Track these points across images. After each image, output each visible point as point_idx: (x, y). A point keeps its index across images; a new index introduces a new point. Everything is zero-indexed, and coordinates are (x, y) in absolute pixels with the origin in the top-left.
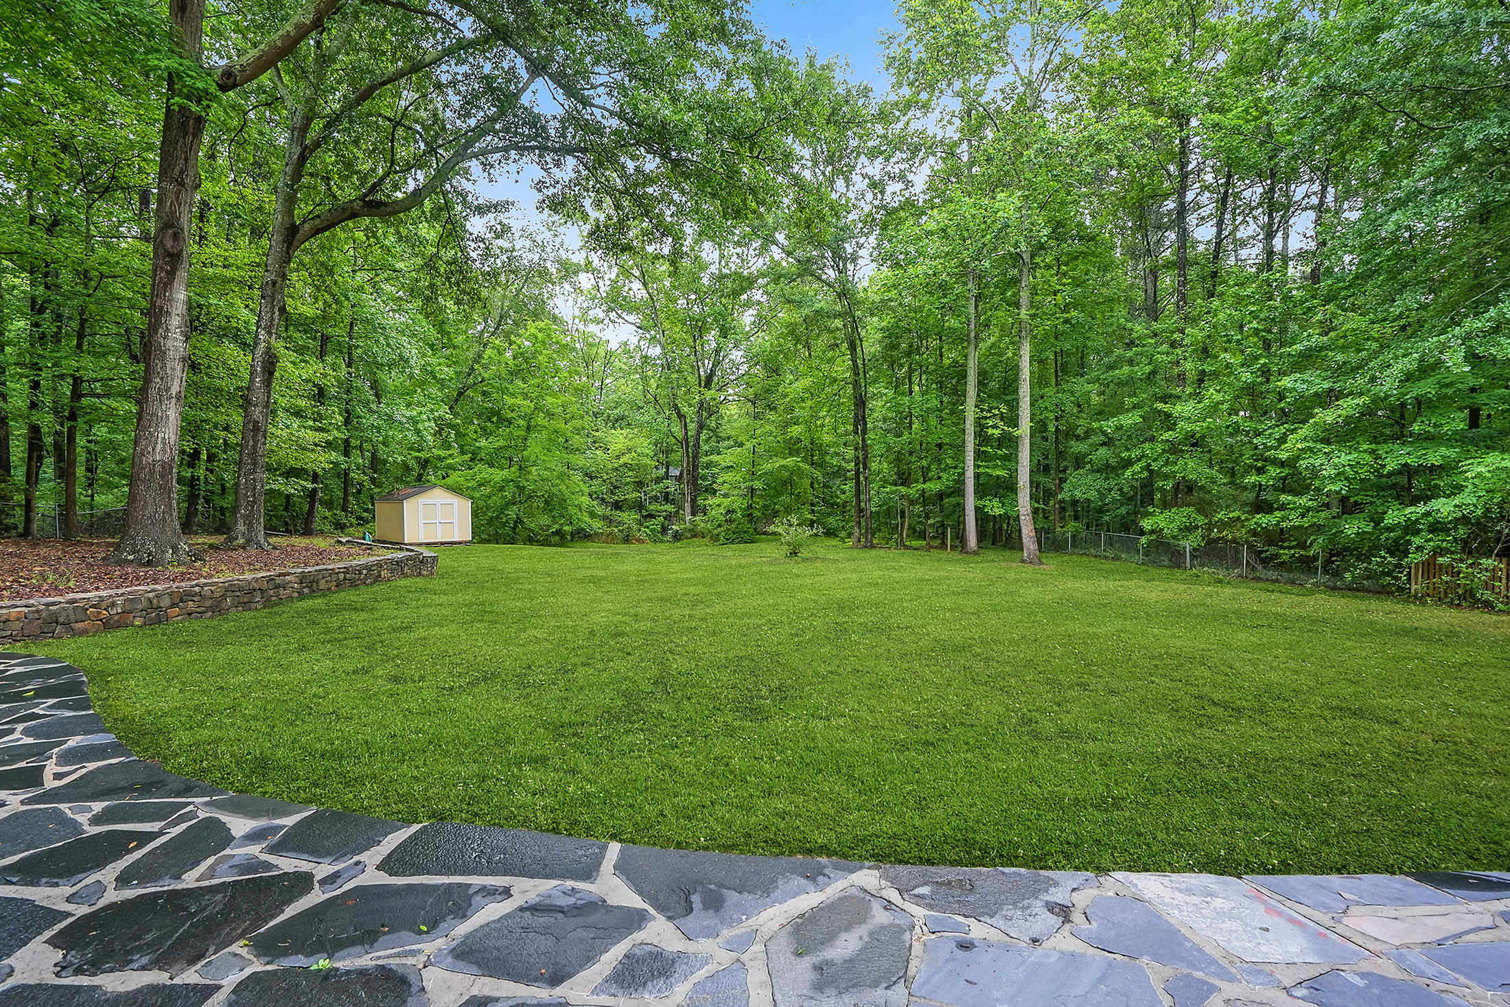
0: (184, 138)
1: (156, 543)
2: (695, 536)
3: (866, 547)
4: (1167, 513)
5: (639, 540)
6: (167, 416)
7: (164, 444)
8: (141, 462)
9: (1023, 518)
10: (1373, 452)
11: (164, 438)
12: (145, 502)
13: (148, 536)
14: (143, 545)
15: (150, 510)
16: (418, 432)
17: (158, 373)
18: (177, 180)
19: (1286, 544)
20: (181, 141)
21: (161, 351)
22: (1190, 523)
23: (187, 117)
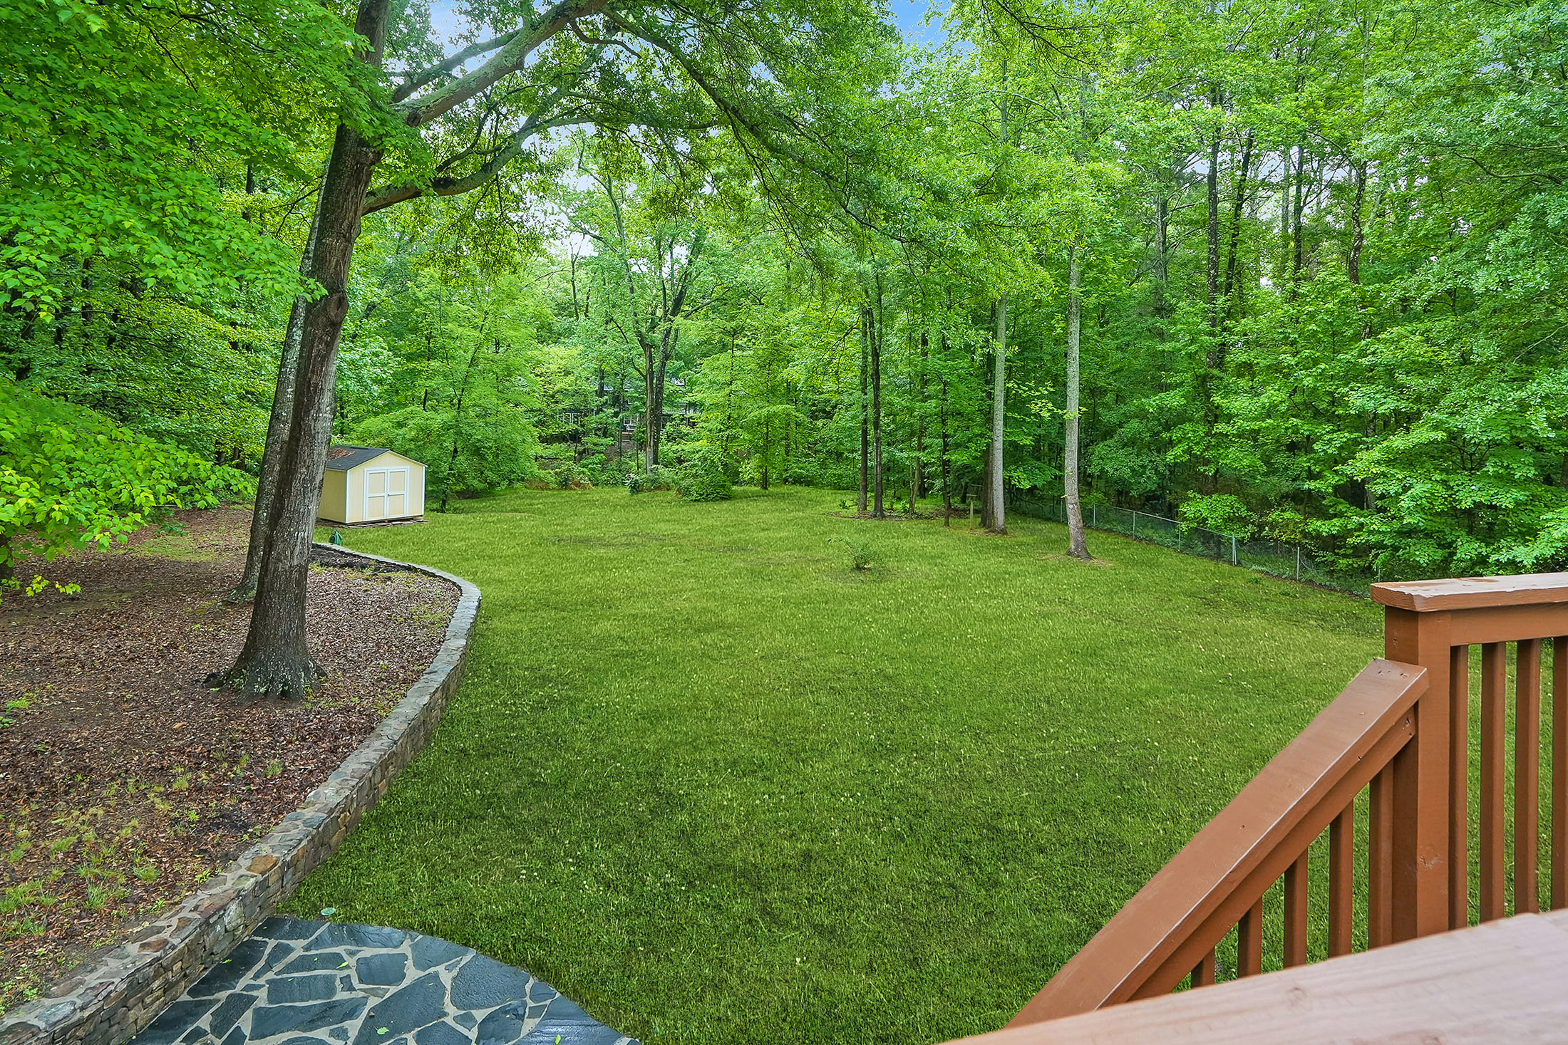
0: (357, 187)
1: (291, 668)
2: (659, 488)
3: (875, 516)
4: (1207, 500)
5: (578, 485)
6: (309, 511)
7: (303, 545)
8: (276, 569)
9: (1071, 506)
10: (1444, 482)
11: (303, 538)
12: (279, 618)
13: (282, 661)
14: (276, 672)
15: (283, 626)
16: (360, 380)
17: (305, 462)
18: (344, 237)
19: (1342, 551)
20: (353, 190)
21: (310, 435)
22: (1234, 513)
23: (362, 164)
